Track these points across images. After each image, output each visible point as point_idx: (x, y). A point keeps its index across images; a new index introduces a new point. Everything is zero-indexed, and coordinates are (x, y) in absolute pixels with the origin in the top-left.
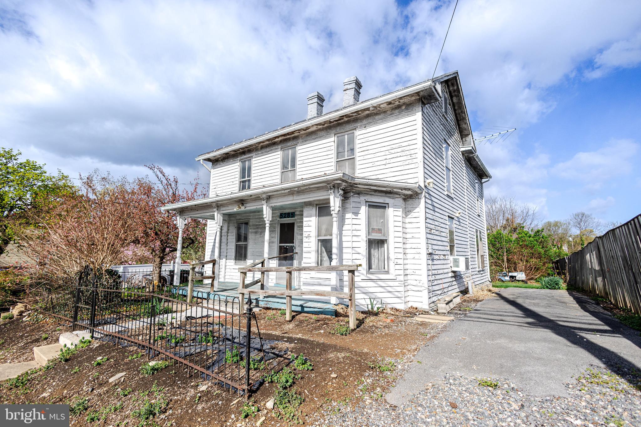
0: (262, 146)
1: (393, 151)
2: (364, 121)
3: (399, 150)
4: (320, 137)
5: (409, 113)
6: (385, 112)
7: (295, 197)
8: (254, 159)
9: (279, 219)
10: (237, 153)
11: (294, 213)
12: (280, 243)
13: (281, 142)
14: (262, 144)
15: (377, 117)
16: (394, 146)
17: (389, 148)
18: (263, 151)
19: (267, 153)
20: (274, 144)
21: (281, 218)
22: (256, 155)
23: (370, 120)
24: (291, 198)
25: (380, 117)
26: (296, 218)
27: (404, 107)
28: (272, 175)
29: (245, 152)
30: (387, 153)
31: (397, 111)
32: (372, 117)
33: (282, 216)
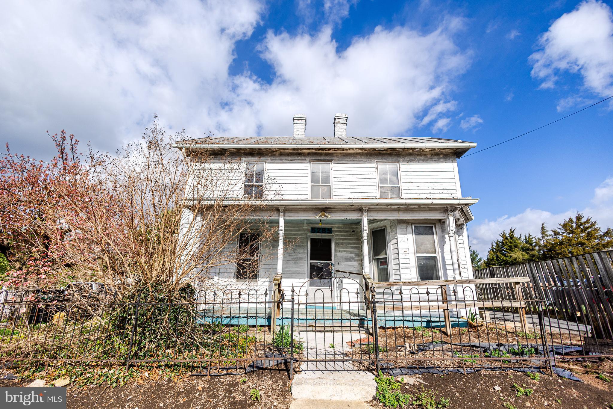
0: (281, 152)
1: (436, 188)
2: (407, 157)
3: (442, 188)
4: (360, 161)
5: (446, 161)
6: (425, 155)
7: (401, 214)
8: (268, 164)
9: (310, 233)
10: (238, 152)
11: (331, 228)
12: (311, 259)
13: (309, 154)
14: (282, 151)
15: (418, 157)
16: (436, 184)
17: (432, 184)
18: (283, 158)
19: (290, 161)
20: (300, 154)
21: (312, 232)
22: (271, 160)
23: (412, 158)
24: (396, 214)
25: (421, 158)
26: (333, 234)
27: (442, 156)
28: (297, 185)
29: (254, 153)
30: (430, 188)
31: (436, 157)
32: (414, 156)
33: (313, 230)
